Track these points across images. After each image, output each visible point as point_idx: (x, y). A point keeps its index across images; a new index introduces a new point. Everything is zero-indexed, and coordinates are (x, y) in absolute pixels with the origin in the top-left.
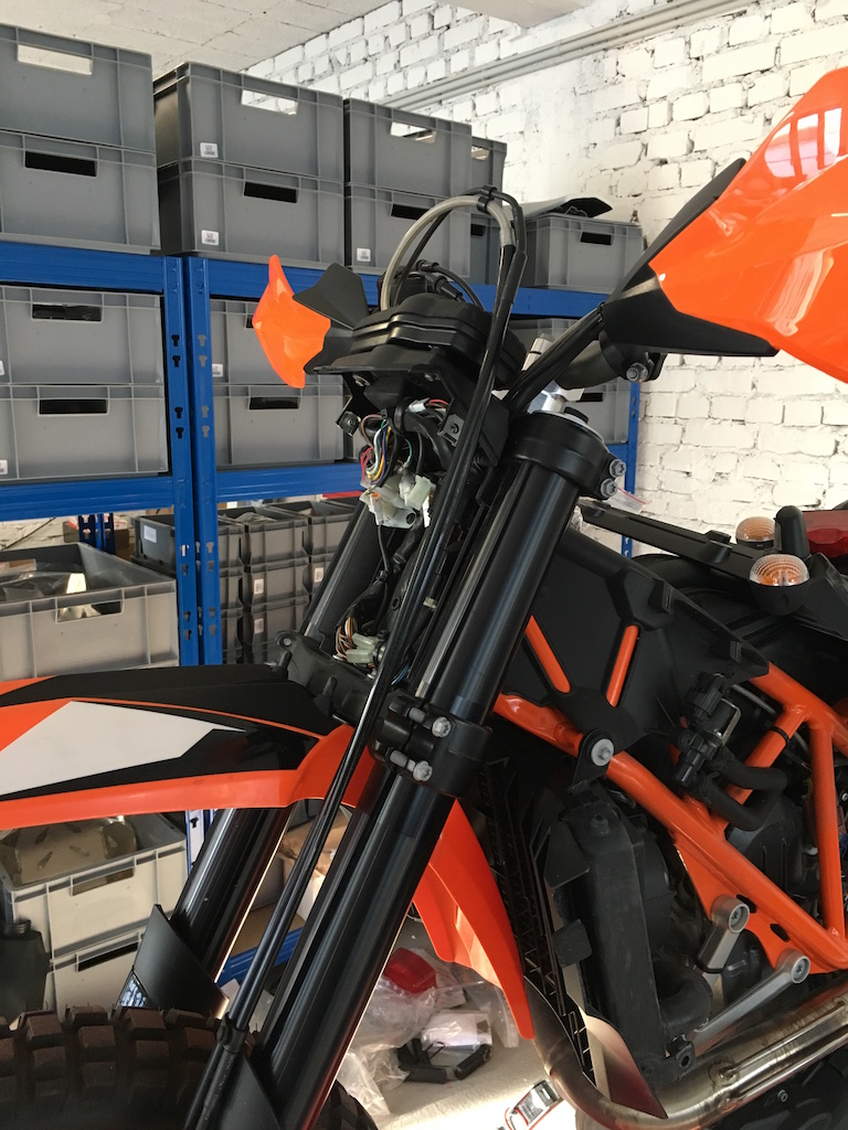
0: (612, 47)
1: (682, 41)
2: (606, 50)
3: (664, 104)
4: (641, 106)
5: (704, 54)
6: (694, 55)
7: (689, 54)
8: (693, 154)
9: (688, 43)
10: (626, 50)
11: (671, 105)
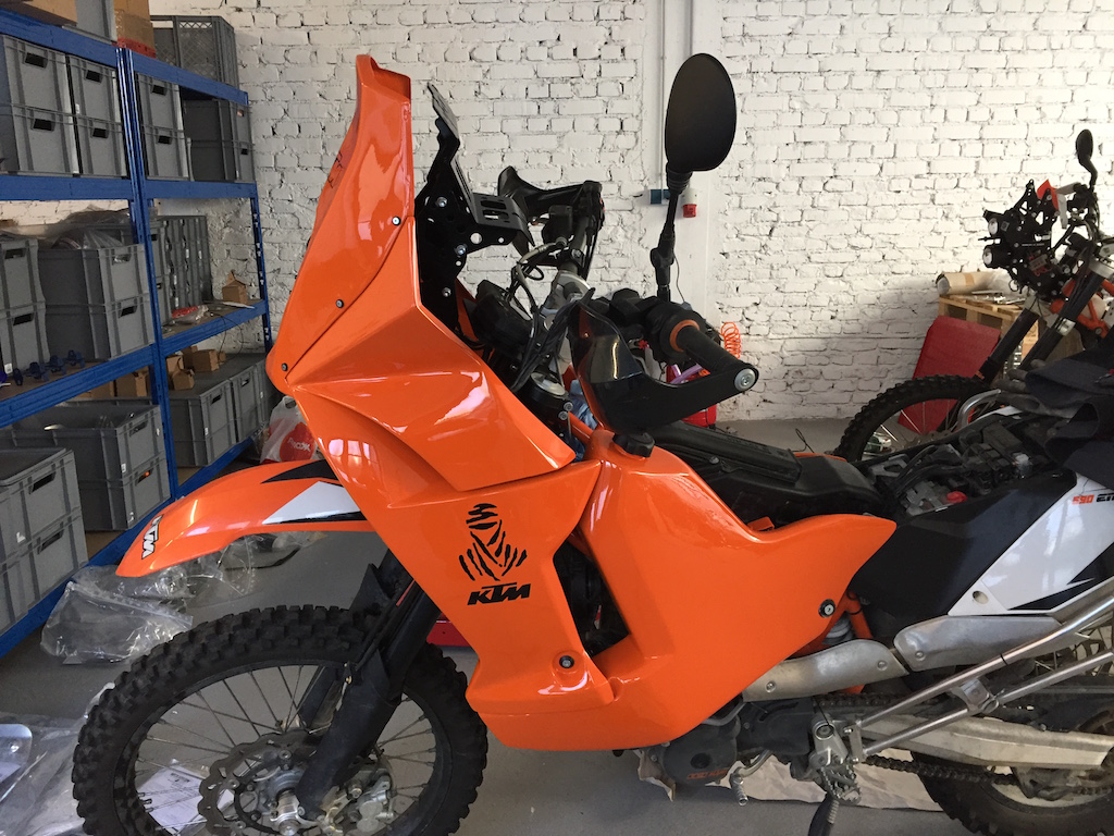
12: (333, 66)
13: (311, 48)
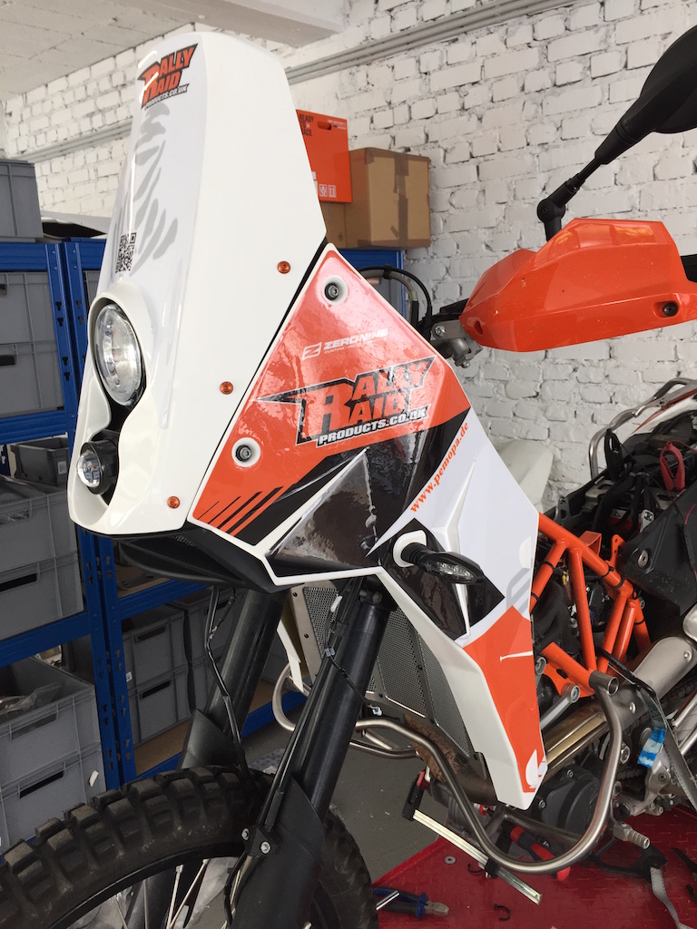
0: (363, 64)
1: (413, 61)
2: (358, 65)
3: (405, 107)
4: (387, 108)
5: (430, 69)
6: (423, 70)
7: (419, 70)
8: (429, 144)
9: (418, 61)
10: (373, 66)
11: (410, 107)
12: (503, 206)
13: (479, 186)
